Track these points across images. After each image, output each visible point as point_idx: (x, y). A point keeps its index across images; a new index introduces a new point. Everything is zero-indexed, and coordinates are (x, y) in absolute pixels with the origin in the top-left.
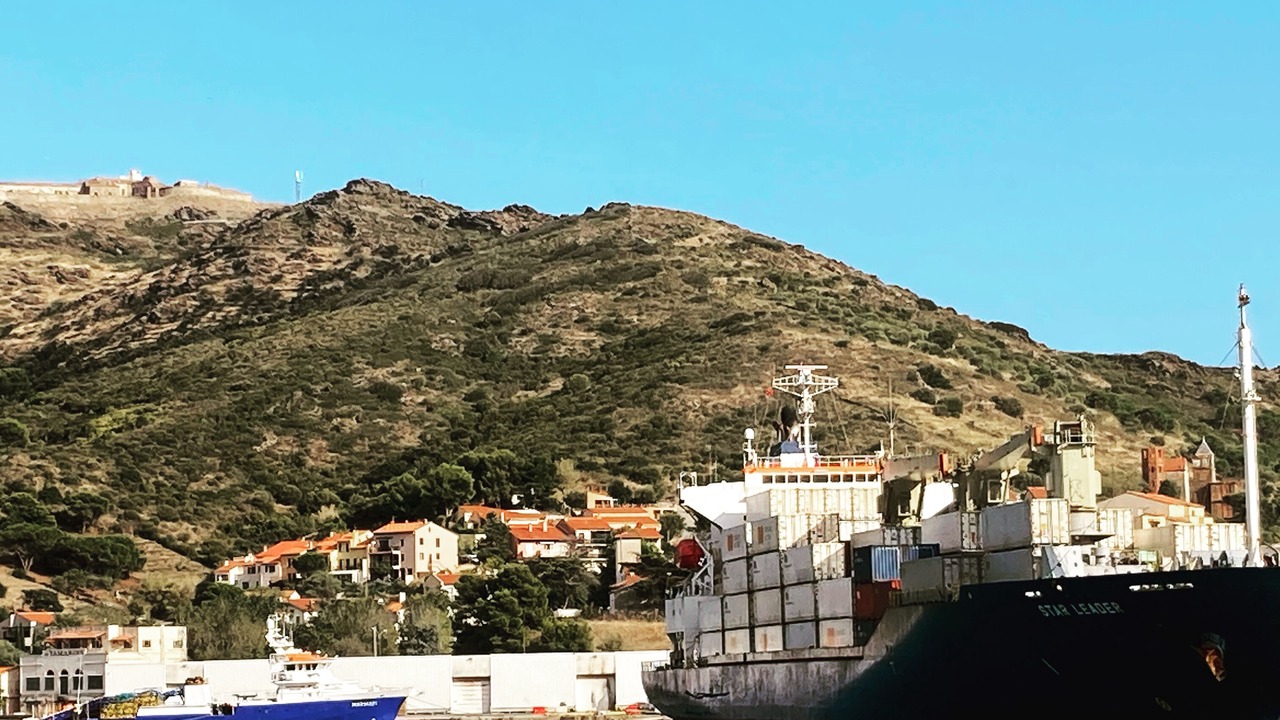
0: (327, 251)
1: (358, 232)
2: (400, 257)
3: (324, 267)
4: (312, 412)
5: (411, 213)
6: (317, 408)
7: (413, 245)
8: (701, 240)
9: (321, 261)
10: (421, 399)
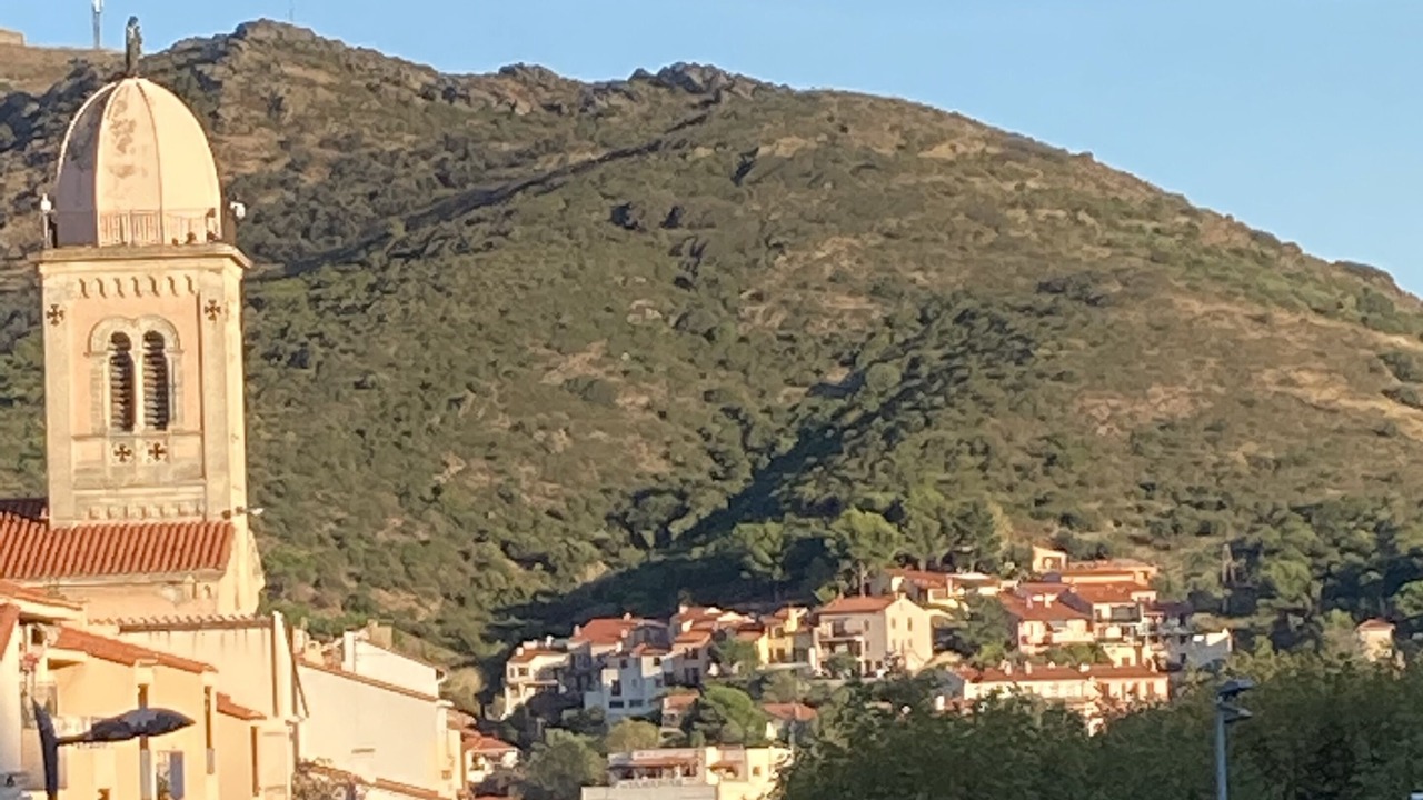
0: (250, 141)
1: (291, 111)
2: (364, 151)
3: (251, 167)
4: (496, 422)
5: (361, 78)
6: (501, 416)
7: (380, 131)
8: (953, 148)
9: (243, 158)
10: (643, 400)
